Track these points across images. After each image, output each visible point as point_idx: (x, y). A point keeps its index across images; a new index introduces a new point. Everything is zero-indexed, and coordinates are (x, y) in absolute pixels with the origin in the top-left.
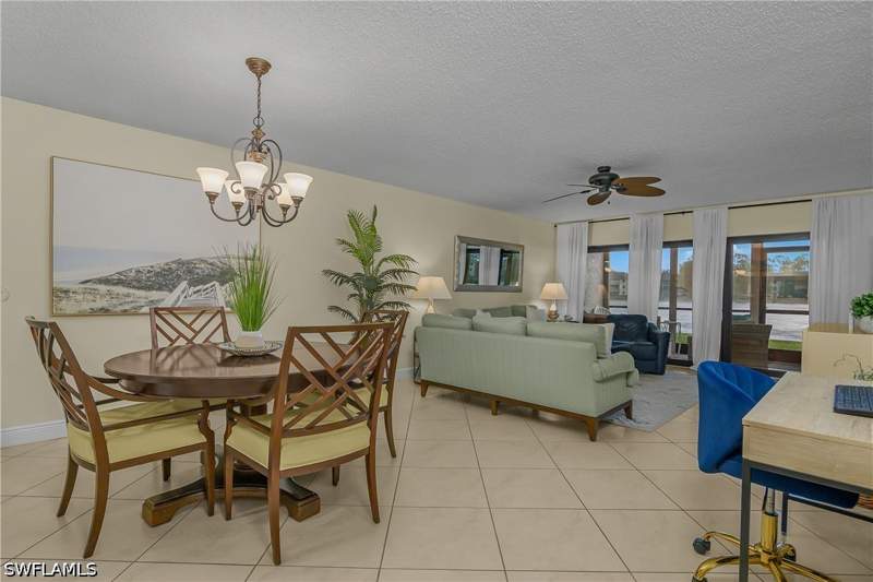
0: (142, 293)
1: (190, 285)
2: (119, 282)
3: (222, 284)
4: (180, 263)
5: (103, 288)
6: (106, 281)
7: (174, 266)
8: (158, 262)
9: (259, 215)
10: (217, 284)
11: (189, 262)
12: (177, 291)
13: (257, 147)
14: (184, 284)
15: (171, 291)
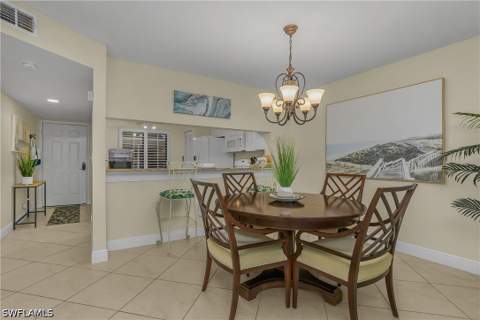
0: (358, 166)
1: (385, 161)
2: (349, 160)
3: (407, 160)
4: (379, 147)
5: (342, 163)
6: (343, 160)
7: (375, 149)
8: (367, 147)
9: (292, 118)
10: (404, 160)
11: (384, 146)
12: (377, 165)
13: (290, 77)
14: (381, 161)
15: (373, 165)
